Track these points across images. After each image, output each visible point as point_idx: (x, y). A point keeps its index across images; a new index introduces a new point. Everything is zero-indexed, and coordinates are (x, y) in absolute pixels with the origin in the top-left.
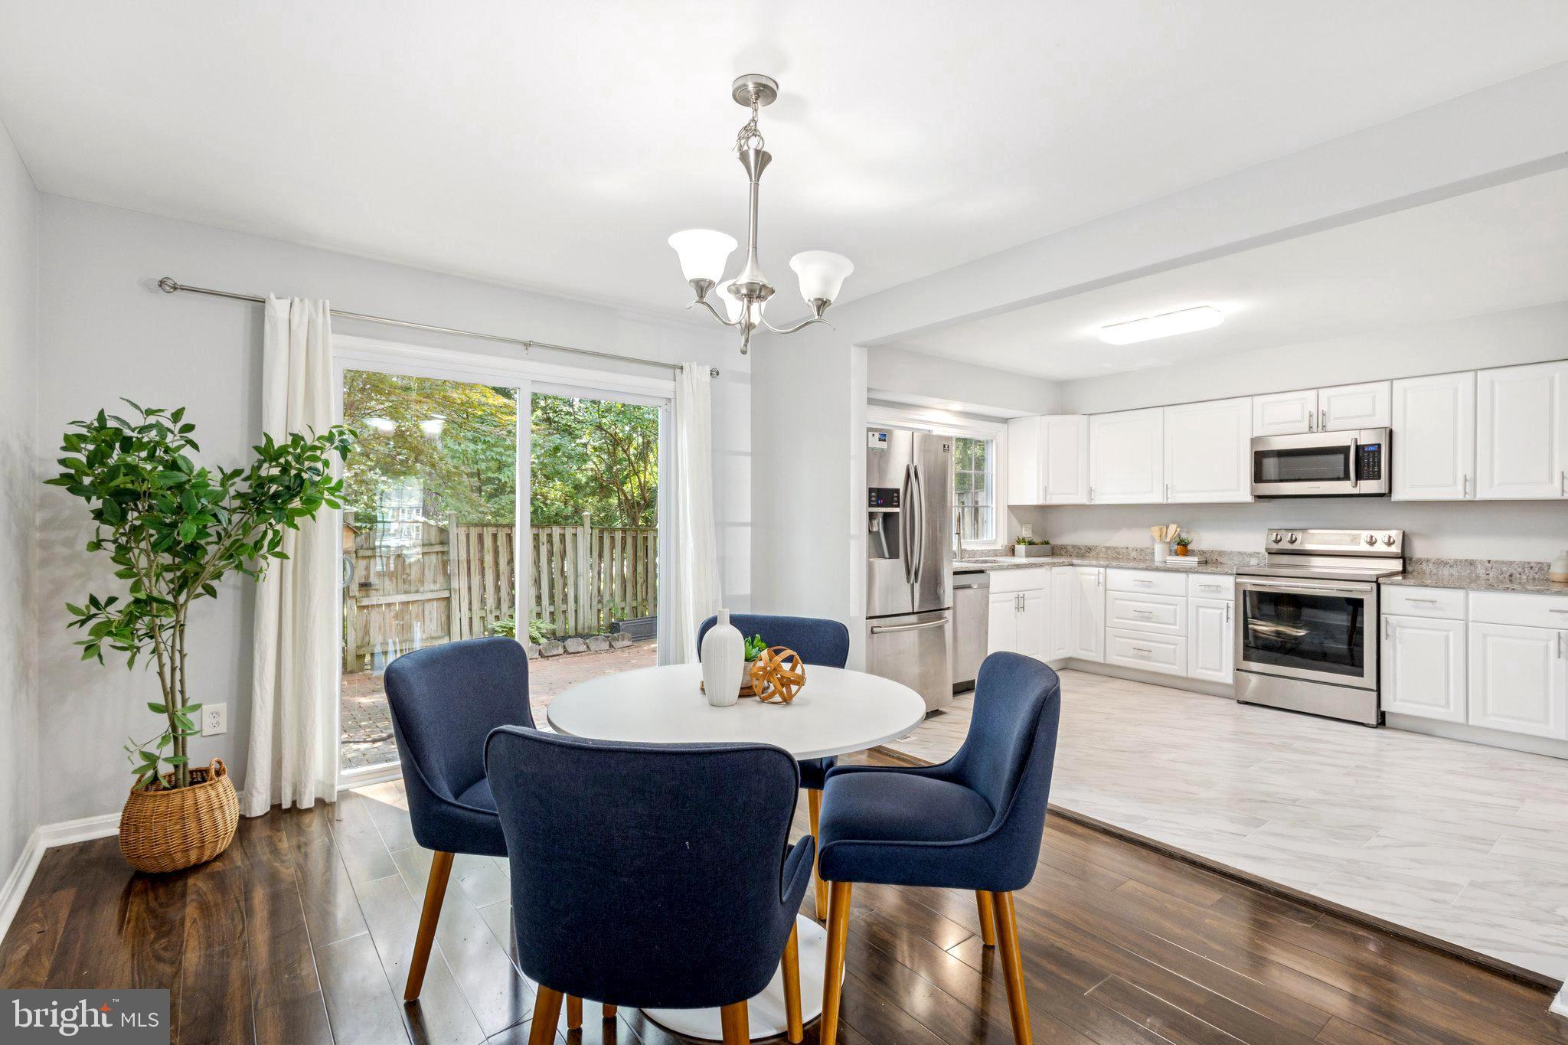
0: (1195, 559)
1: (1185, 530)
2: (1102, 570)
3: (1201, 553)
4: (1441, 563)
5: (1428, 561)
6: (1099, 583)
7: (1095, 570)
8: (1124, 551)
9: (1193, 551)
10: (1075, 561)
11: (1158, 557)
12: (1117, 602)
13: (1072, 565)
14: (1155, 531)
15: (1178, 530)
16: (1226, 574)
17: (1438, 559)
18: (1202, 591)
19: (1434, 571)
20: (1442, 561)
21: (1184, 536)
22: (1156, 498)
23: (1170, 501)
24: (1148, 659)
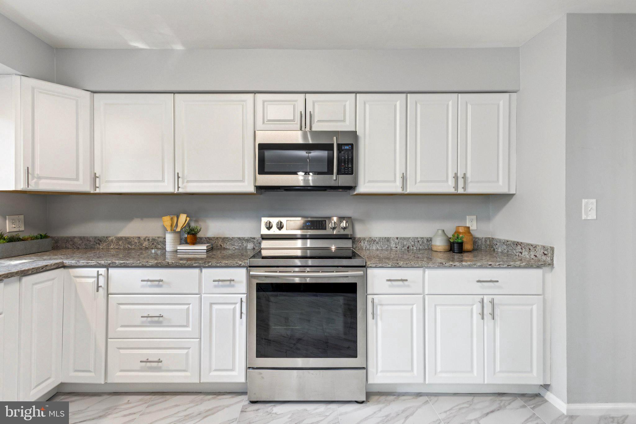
0: (204, 247)
1: (194, 219)
2: (102, 271)
3: (208, 240)
4: (372, 241)
5: (364, 239)
6: (98, 287)
7: (93, 271)
8: (136, 241)
9: (201, 238)
10: (67, 262)
11: (169, 247)
12: (123, 307)
13: (64, 267)
14: (167, 221)
15: (188, 219)
16: (240, 266)
17: (370, 238)
18: (216, 286)
19: (368, 247)
20: (372, 240)
21: (193, 225)
22: (168, 187)
23: (181, 190)
24: (158, 369)
